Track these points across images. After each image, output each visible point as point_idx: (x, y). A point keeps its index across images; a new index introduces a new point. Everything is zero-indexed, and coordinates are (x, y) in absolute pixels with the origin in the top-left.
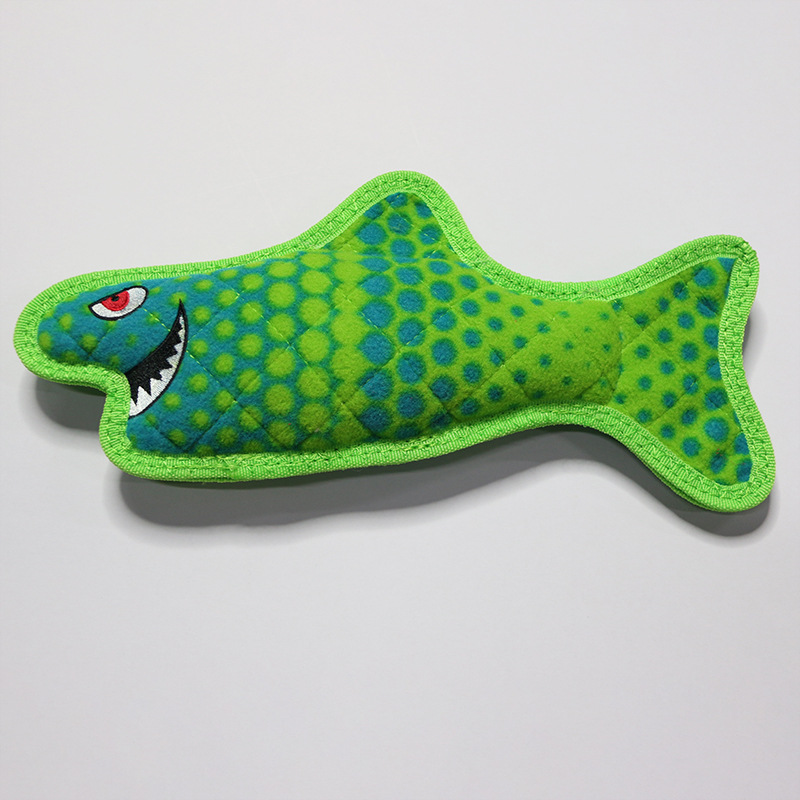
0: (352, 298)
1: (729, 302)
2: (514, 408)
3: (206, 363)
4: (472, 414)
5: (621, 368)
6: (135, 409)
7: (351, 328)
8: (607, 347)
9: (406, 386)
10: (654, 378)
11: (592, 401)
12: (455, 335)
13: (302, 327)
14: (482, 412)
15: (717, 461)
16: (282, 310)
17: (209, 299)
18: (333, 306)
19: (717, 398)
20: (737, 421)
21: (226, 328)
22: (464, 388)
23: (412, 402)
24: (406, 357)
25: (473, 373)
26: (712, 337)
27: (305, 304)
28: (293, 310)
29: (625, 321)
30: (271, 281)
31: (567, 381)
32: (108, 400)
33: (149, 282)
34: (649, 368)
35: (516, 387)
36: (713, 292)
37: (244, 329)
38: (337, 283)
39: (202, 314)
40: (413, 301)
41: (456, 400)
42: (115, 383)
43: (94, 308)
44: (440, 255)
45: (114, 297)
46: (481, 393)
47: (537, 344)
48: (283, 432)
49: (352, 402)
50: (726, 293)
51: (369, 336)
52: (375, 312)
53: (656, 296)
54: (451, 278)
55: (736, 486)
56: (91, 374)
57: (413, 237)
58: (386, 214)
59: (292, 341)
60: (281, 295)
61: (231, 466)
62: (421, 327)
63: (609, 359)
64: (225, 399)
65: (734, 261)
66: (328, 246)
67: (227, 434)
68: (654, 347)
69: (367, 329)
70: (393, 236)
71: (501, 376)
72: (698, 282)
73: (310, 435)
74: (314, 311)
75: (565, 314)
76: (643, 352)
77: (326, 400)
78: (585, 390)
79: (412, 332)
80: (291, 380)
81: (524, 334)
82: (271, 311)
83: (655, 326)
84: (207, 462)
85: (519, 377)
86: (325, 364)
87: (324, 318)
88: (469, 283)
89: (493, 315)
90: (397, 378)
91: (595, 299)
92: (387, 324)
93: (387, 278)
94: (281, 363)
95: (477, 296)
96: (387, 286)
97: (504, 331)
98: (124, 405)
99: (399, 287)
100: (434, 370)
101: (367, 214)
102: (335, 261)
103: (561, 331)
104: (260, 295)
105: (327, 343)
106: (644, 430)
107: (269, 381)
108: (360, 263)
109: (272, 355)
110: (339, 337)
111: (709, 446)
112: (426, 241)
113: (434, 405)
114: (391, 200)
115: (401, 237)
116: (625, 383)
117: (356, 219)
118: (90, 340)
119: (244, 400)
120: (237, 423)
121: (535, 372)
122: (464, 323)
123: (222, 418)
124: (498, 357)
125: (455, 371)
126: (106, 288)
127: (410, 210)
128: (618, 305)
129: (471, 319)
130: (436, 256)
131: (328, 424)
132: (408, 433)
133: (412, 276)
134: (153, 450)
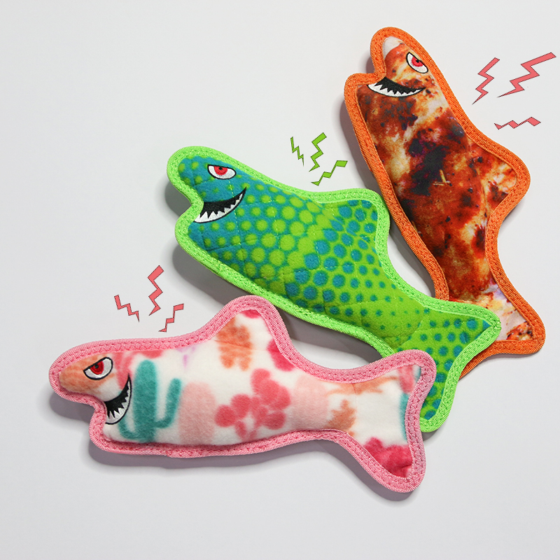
0: (316, 233)
1: (475, 342)
2: (354, 323)
3: (240, 220)
4: (334, 313)
5: (410, 338)
6: (199, 220)
7: (307, 246)
8: (409, 325)
9: (314, 284)
11: (388, 343)
12: (348, 278)
13: (288, 232)
14: (338, 317)
16: (284, 219)
17: (258, 195)
18: (306, 231)
19: (442, 378)
20: (442, 393)
21: (257, 212)
22: (337, 301)
23: (312, 293)
24: (322, 272)
25: (345, 298)
26: (457, 351)
27: (295, 223)
28: (289, 223)
29: (425, 320)
30: (288, 204)
31: (383, 328)
32: (190, 208)
33: (239, 171)
34: (422, 346)
35: (360, 315)
36: (471, 333)
37: (264, 216)
38: (315, 223)
39: (251, 199)
40: (341, 251)
41: (330, 303)
42: (199, 204)
43: (210, 167)
44: (368, 240)
45: (221, 168)
46: (343, 308)
47: (381, 303)
48: (251, 269)
49: (287, 276)
50: (476, 337)
51: (312, 254)
52: (322, 246)
53: (446, 318)
54: (364, 253)
56: (191, 193)
57: (362, 224)
58: (357, 207)
59: (280, 235)
60: (289, 213)
61: (221, 269)
62: (336, 264)
63: (407, 331)
64: (237, 240)
65: (489, 326)
66: (323, 205)
67: (228, 255)
68: (430, 339)
69: (314, 251)
70: (354, 218)
71: (356, 307)
72: (468, 324)
73: (262, 278)
74: (297, 229)
75: (401, 300)
76: (424, 338)
77: (277, 268)
78: (388, 336)
79: (332, 264)
80: (268, 250)
81: (378, 296)
82: (279, 216)
83: (436, 330)
84: (213, 260)
85: (363, 313)
86: (287, 253)
87: (299, 234)
88: (371, 259)
89: (370, 279)
90: (312, 278)
91: (419, 302)
92: (323, 254)
93: (337, 234)
94: (269, 240)
95: (370, 267)
96: (334, 238)
97: (370, 290)
98: (195, 214)
99: (339, 241)
100: (329, 285)
101: (349, 202)
102: (321, 213)
103: (395, 305)
104: (280, 208)
105: (293, 246)
107: (259, 244)
108: (331, 221)
109: (268, 235)
110: (299, 246)
112: (367, 230)
113: (320, 300)
114: (364, 202)
115: (357, 221)
116: (407, 345)
117: (343, 200)
118: (199, 179)
119: (244, 245)
120: (235, 253)
121: (371, 315)
122: (356, 274)
123: (231, 247)
124: (360, 298)
125: (338, 292)
126: (220, 162)
127: (369, 212)
128: (427, 311)
129: (360, 275)
130: (365, 239)
131: (271, 278)
132: (302, 304)
133: (348, 241)
134: (194, 241)
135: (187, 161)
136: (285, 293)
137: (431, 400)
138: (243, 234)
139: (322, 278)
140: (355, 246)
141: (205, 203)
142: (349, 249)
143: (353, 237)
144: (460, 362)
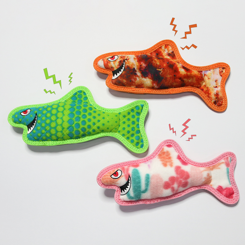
0: (67, 112)
1: (142, 113)
2: (98, 133)
3: (40, 124)
4: (90, 134)
5: (119, 126)
6: (29, 132)
7: (66, 118)
8: (116, 122)
9: (76, 129)
10: (126, 128)
11: (113, 132)
12: (86, 120)
13: (57, 118)
14: (92, 134)
15: (137, 144)
16: (54, 115)
17: (41, 112)
18: (63, 114)
19: (138, 132)
20: (142, 136)
21: (44, 118)
22: (87, 130)
23: (78, 132)
24: (76, 124)
25: (89, 127)
26: (138, 120)
27: (58, 114)
28: (56, 115)
29: (121, 117)
30: (53, 109)
31: (108, 128)
32: (24, 131)
33: (31, 108)
34: (125, 126)
35: (98, 129)
36: (139, 111)
37: (47, 118)
38: (65, 109)
39: (40, 115)
40: (79, 113)
41: (86, 132)
42: (25, 127)
43: (21, 113)
44: (87, 103)
45: (25, 111)
46: (91, 130)
47: (102, 121)
48: (54, 137)
49: (66, 132)
50: (142, 111)
51: (70, 120)
52: (71, 115)
53: (127, 112)
54: (87, 108)
55: (141, 149)
56: (21, 126)
57: (82, 99)
58: (77, 94)
59: (56, 120)
60: (54, 112)
62: (80, 118)
63: (117, 124)
64: (43, 131)
65: (144, 105)
66: (65, 101)
67: (44, 138)
68: (127, 122)
69: (69, 118)
70: (78, 99)
71: (95, 127)
72: (136, 109)
73: (59, 138)
74: (60, 115)
75: (108, 115)
76: (124, 123)
77: (62, 132)
78: (112, 130)
79: (78, 119)
80: (55, 128)
81: (100, 119)
82: (52, 115)
83: (127, 118)
84: (41, 142)
85: (98, 128)
86: (61, 125)
87: (62, 116)
88: (91, 109)
89: (94, 115)
90: (75, 128)
91: (115, 112)
92: (73, 117)
93: (74, 108)
94: (53, 125)
95: (92, 112)
96: (74, 110)
97: (96, 119)
98: (27, 132)
99: (76, 110)
100: (82, 126)
102: (65, 104)
103: (107, 119)
104: (50, 112)
105: (62, 121)
106: (123, 138)
107: (51, 128)
108: (70, 105)
109: (52, 123)
110: (64, 120)
111: (136, 141)
112: (85, 100)
113: (82, 133)
114: (79, 91)
115: (80, 99)
116: (120, 129)
117: (71, 95)
118: (20, 120)
119: (47, 131)
120: (46, 136)
121: (102, 127)
122: (88, 117)
123: (43, 135)
124: (94, 124)
125: (86, 126)
126: (24, 109)
127: (82, 94)
128: (120, 113)
129: (90, 116)
130: (86, 103)
131: (62, 136)
132: (77, 138)
133: (79, 107)
134: (32, 140)
135: (14, 116)
136: (70, 138)
137: (139, 141)
138: (44, 128)
139: (78, 125)
140: (83, 108)
141: (27, 126)
142: (81, 110)
143: (81, 105)
144: (141, 123)
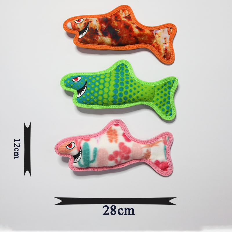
0: (113, 83)
2: (136, 102)
3: (89, 91)
4: (130, 102)
6: (78, 96)
7: (112, 88)
8: (152, 94)
10: (159, 99)
11: (149, 101)
12: (128, 90)
13: (105, 87)
15: (167, 112)
16: (102, 84)
17: (90, 81)
19: (169, 103)
21: (93, 86)
23: (120, 100)
24: (120, 93)
25: (130, 96)
26: (169, 93)
27: (105, 83)
28: (103, 84)
29: (156, 89)
30: (101, 79)
31: (145, 98)
32: (74, 94)
34: (159, 97)
35: (137, 99)
36: (170, 86)
37: (95, 86)
38: (111, 80)
39: (89, 83)
40: (122, 84)
41: (127, 100)
42: (75, 92)
44: (128, 75)
45: (76, 78)
46: (131, 99)
47: (141, 92)
49: (111, 99)
50: (172, 86)
51: (115, 90)
52: (116, 85)
53: (161, 86)
54: (129, 80)
55: (169, 117)
56: (72, 90)
57: (124, 71)
58: (120, 67)
59: (103, 89)
60: (102, 81)
61: (92, 107)
62: (123, 88)
63: (152, 95)
64: (92, 97)
65: (174, 81)
66: (110, 72)
67: (92, 102)
68: (160, 94)
69: (115, 88)
70: (121, 71)
71: (135, 97)
72: (168, 84)
74: (106, 84)
75: (146, 88)
76: (158, 94)
77: (107, 99)
78: (148, 100)
79: (122, 89)
80: (102, 95)
81: (139, 91)
82: (100, 84)
83: (160, 90)
84: (88, 105)
85: (138, 97)
86: (108, 93)
87: (108, 86)
88: (132, 81)
90: (118, 96)
91: (152, 85)
92: (118, 88)
94: (101, 92)
95: (132, 83)
96: (118, 81)
98: (76, 95)
99: (120, 81)
101: (117, 67)
102: (111, 76)
103: (145, 90)
104: (99, 81)
105: (108, 90)
106: (156, 107)
107: (99, 95)
108: (115, 76)
109: (99, 91)
110: (110, 89)
111: (166, 110)
112: (126, 72)
113: (124, 101)
114: (121, 64)
115: (122, 71)
116: (155, 99)
117: (115, 68)
118: (72, 85)
119: (95, 97)
120: (93, 101)
121: (140, 97)
122: (130, 88)
123: (91, 100)
124: (134, 94)
125: (127, 96)
127: (124, 66)
128: (155, 86)
129: (131, 87)
131: (107, 102)
132: (119, 104)
133: (122, 79)
134: (80, 103)
135: (65, 81)
136: (113, 104)
137: (169, 110)
138: (93, 94)
139: (121, 95)
140: (126, 80)
141: (77, 91)
142: (124, 82)
143: (123, 77)
144: (171, 95)
